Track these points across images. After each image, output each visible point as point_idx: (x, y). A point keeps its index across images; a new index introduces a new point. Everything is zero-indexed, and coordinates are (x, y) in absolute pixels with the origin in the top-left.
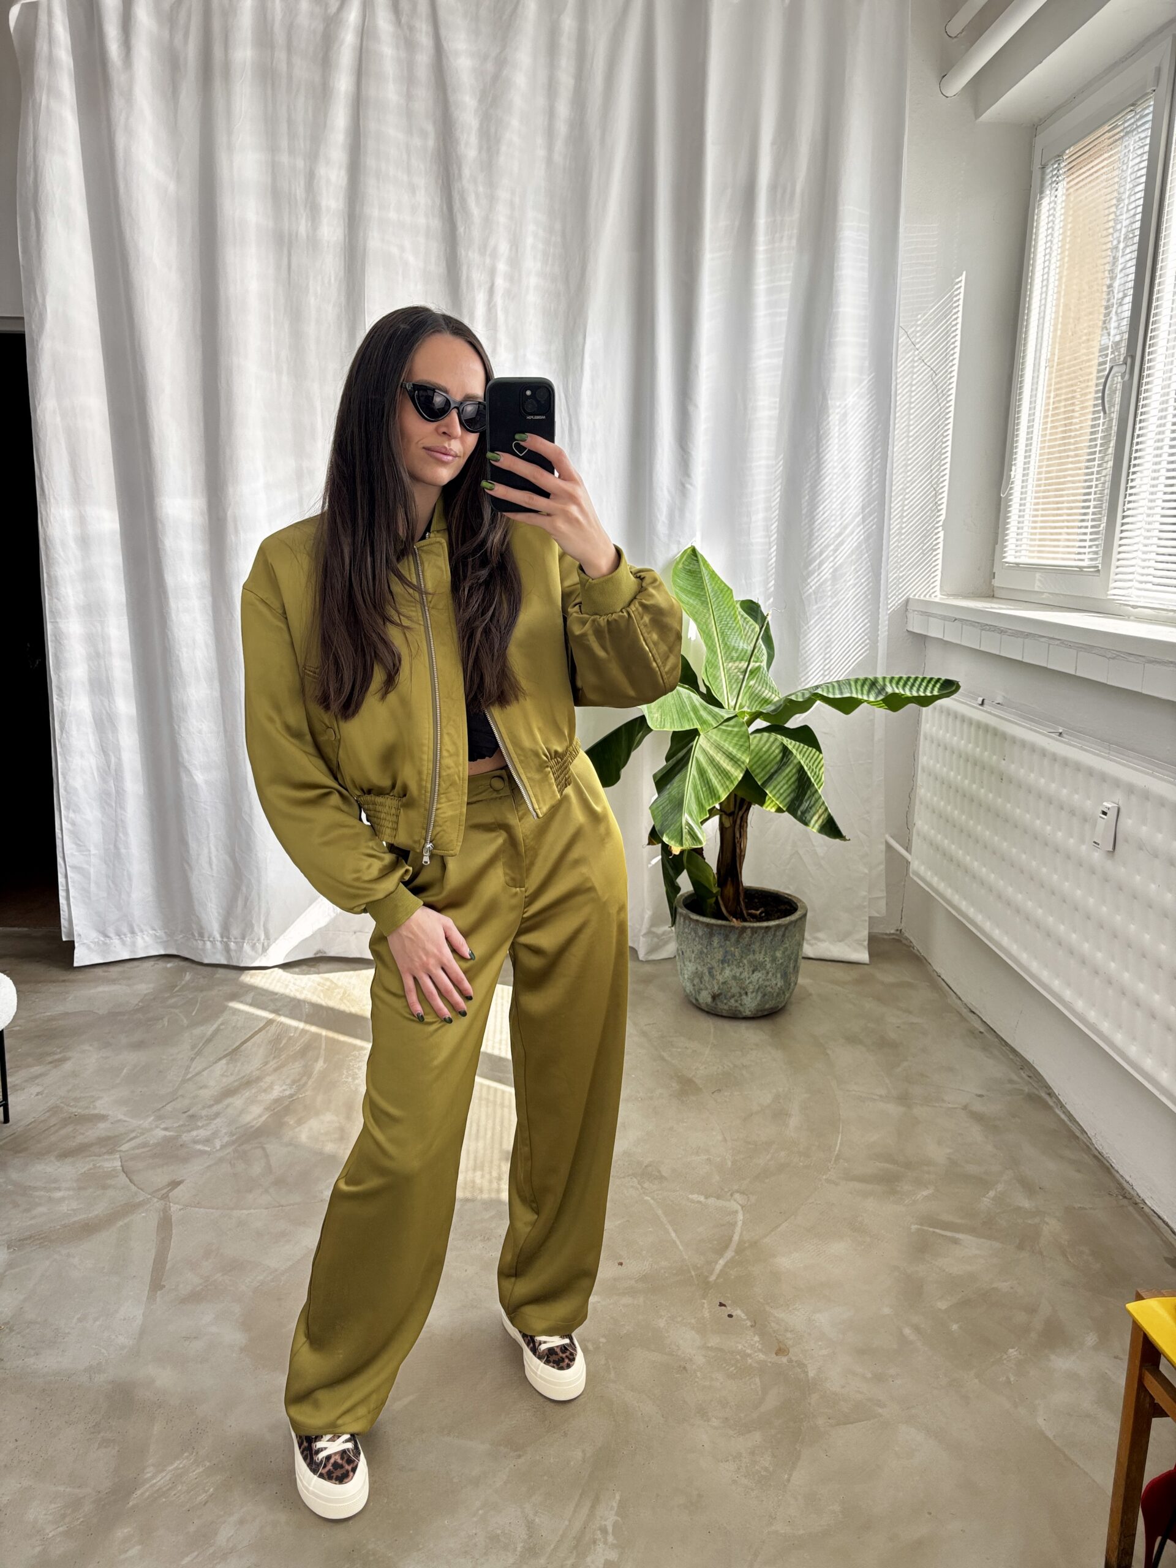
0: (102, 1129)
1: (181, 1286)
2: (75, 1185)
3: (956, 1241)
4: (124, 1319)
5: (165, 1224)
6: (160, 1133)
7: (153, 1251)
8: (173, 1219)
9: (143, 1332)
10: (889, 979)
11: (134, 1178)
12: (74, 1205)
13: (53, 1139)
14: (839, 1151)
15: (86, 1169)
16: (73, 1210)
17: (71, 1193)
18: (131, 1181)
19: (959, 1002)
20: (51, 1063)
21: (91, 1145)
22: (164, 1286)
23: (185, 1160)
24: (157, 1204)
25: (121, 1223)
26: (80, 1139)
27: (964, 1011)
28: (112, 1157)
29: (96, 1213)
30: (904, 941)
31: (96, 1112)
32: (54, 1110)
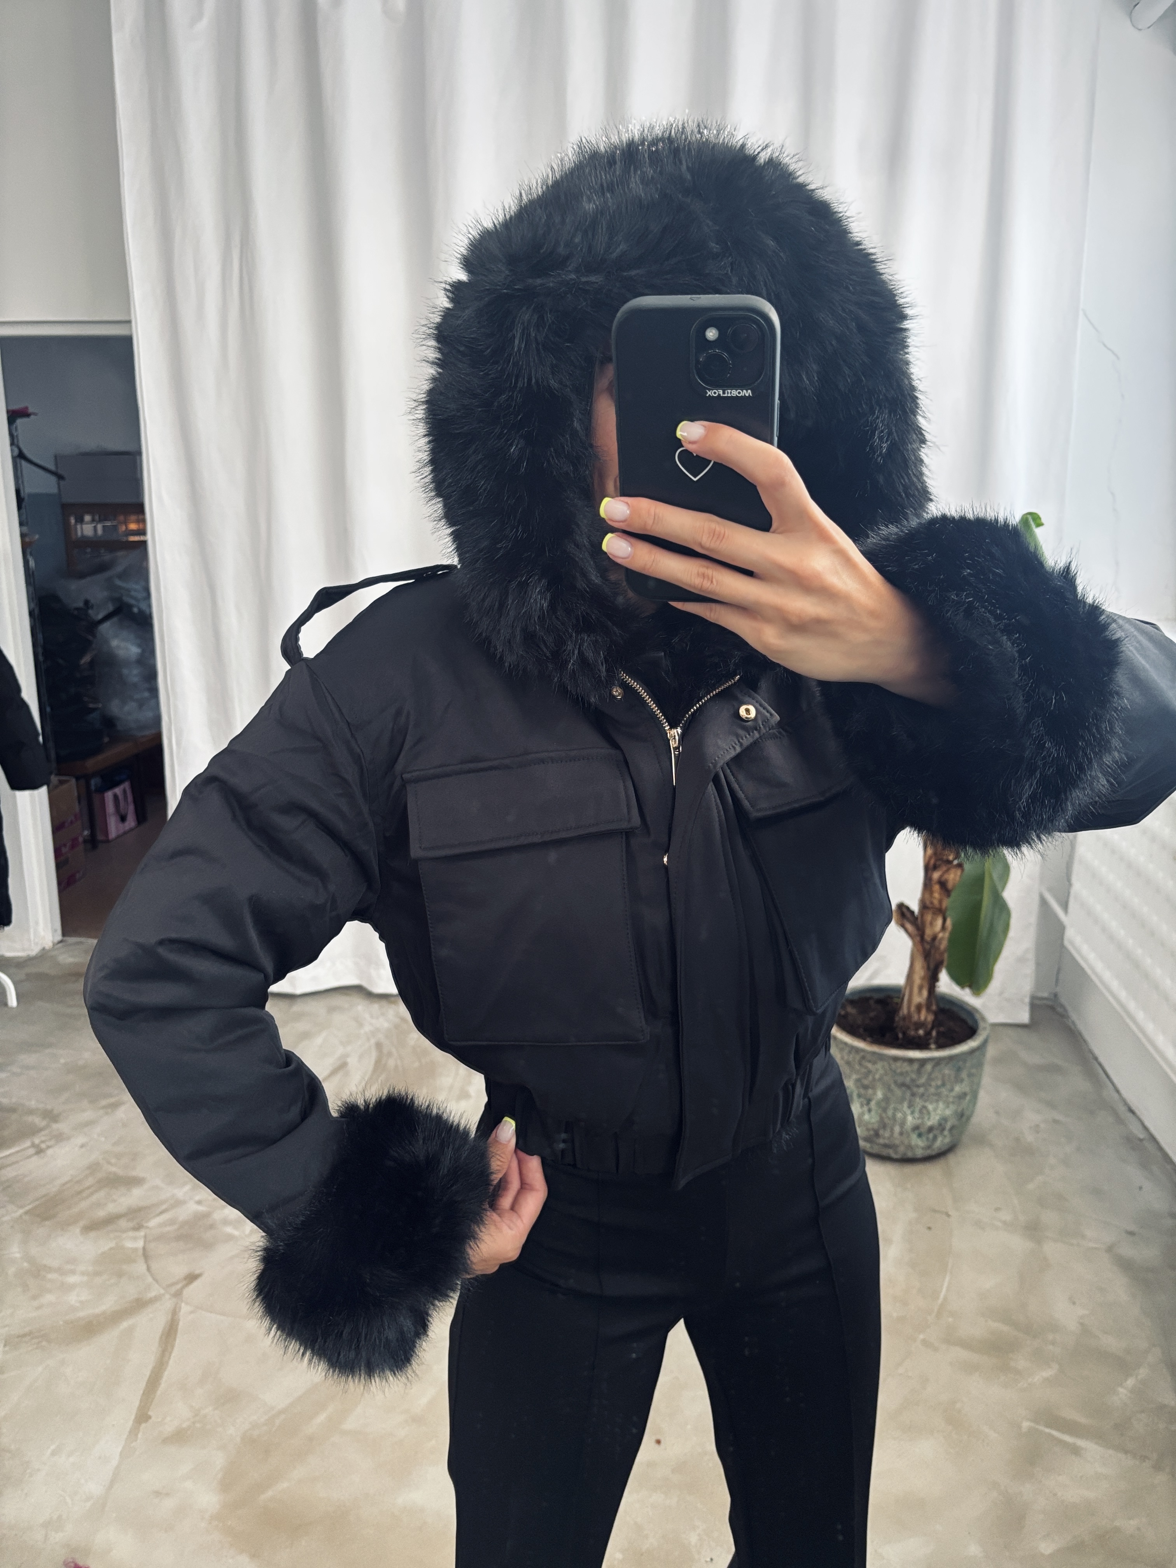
0: (134, 1197)
1: (168, 1419)
2: (90, 1268)
3: (1075, 1451)
4: (100, 1458)
5: (170, 1332)
6: (192, 1208)
7: (150, 1367)
8: (181, 1324)
9: (115, 1478)
10: (1034, 1059)
11: (154, 1266)
12: (85, 1295)
13: (84, 1205)
14: (945, 1299)
15: (106, 1248)
16: (81, 1302)
17: (85, 1278)
18: (149, 1268)
19: (1116, 1095)
20: (104, 1107)
21: (119, 1217)
22: (150, 1417)
23: (208, 1246)
24: (168, 1304)
25: (125, 1324)
26: (111, 1208)
27: (1122, 1109)
28: (137, 1234)
29: (103, 1308)
30: (1059, 1010)
31: (134, 1173)
32: (93, 1168)
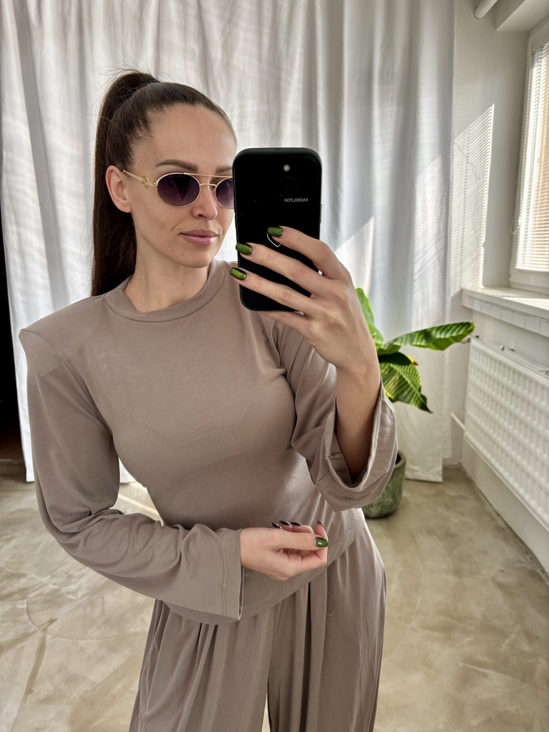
0: (22, 583)
1: (42, 691)
3: (485, 675)
5: (41, 649)
6: (51, 587)
7: (32, 666)
8: (47, 645)
9: (15, 723)
10: (453, 493)
11: (33, 616)
14: (419, 607)
15: (8, 609)
18: (30, 618)
19: (491, 508)
20: (5, 540)
21: (13, 593)
22: (33, 691)
23: (59, 605)
24: (40, 634)
25: (18, 646)
26: (10, 589)
27: (494, 514)
28: (23, 601)
29: (8, 638)
30: (462, 470)
